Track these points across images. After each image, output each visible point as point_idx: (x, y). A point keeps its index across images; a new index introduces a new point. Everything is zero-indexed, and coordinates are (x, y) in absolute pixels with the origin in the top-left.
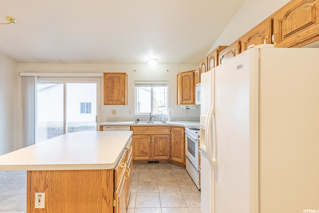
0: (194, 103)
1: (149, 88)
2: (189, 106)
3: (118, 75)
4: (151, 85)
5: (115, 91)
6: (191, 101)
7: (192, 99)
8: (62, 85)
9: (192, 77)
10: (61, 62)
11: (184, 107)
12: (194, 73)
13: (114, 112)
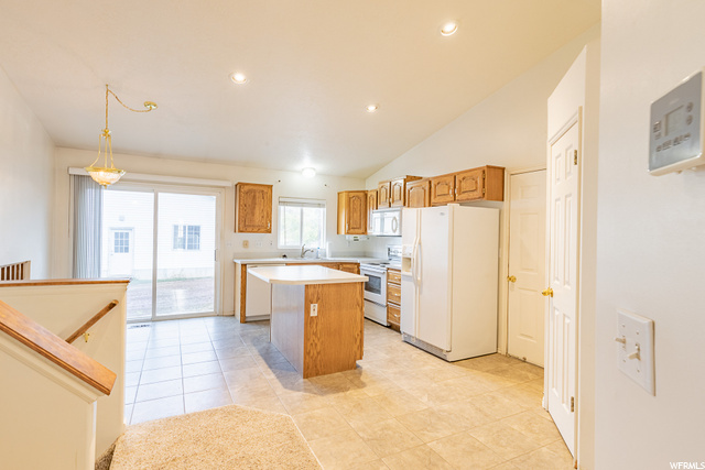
0: (365, 232)
1: (299, 209)
2: (359, 237)
3: (262, 188)
4: (302, 204)
5: (257, 212)
6: (362, 230)
7: (363, 227)
8: (153, 194)
9: (363, 199)
10: (157, 156)
11: (351, 237)
12: (366, 195)
13: (246, 244)
